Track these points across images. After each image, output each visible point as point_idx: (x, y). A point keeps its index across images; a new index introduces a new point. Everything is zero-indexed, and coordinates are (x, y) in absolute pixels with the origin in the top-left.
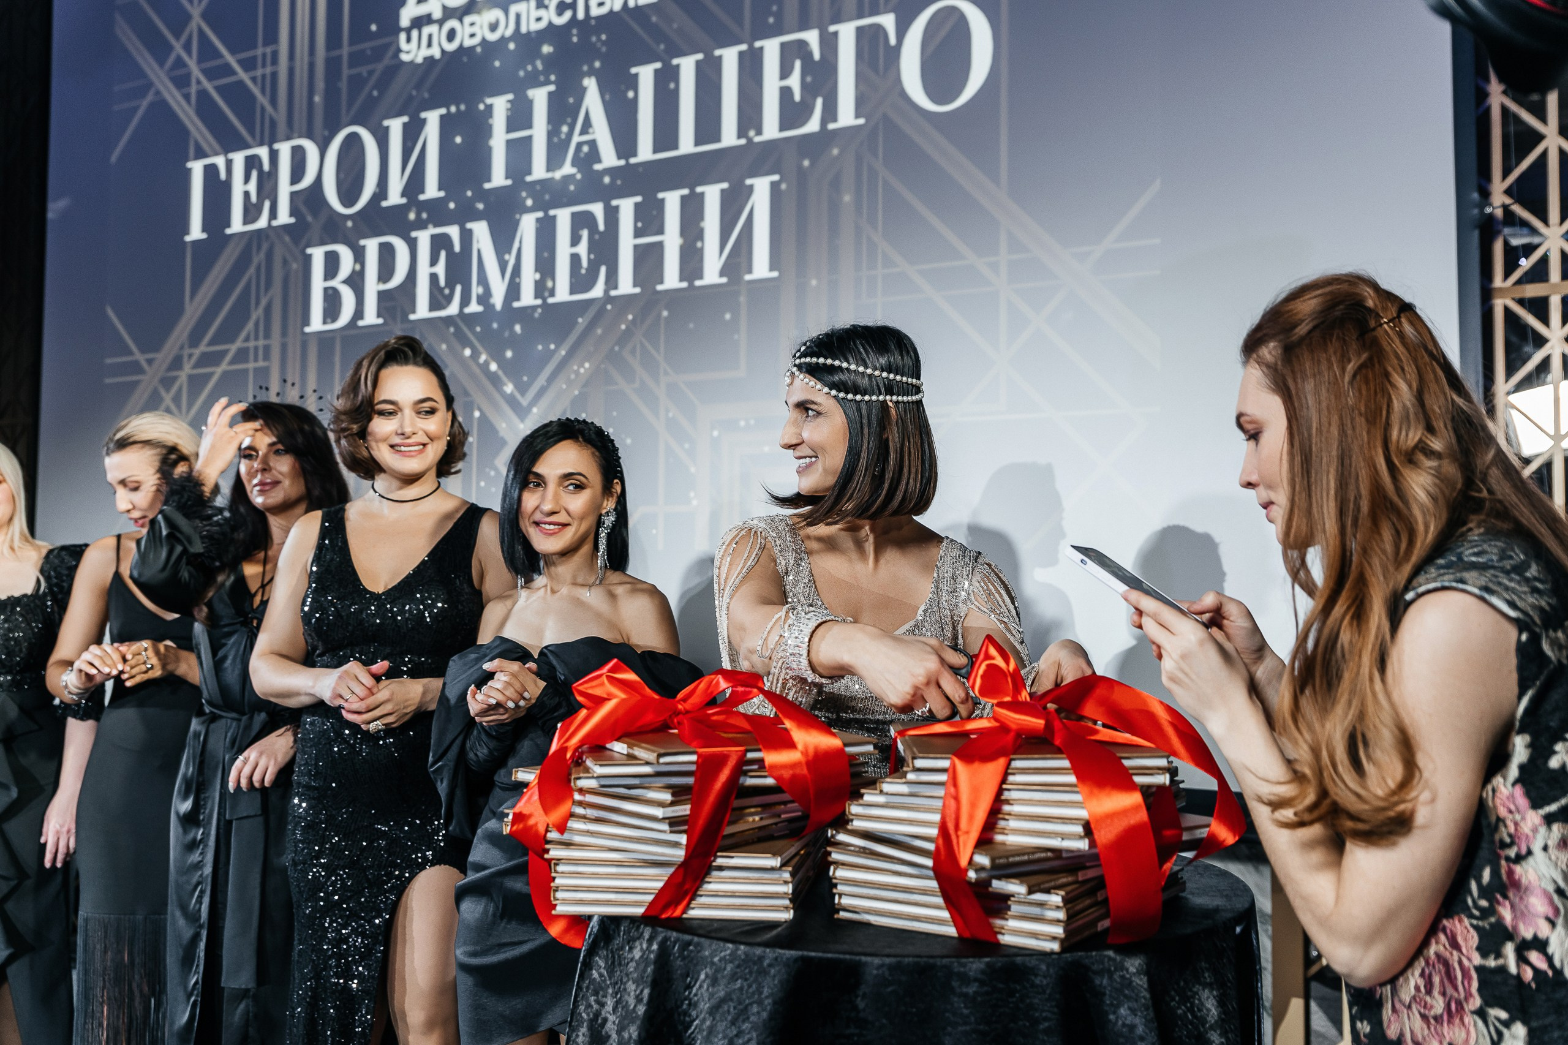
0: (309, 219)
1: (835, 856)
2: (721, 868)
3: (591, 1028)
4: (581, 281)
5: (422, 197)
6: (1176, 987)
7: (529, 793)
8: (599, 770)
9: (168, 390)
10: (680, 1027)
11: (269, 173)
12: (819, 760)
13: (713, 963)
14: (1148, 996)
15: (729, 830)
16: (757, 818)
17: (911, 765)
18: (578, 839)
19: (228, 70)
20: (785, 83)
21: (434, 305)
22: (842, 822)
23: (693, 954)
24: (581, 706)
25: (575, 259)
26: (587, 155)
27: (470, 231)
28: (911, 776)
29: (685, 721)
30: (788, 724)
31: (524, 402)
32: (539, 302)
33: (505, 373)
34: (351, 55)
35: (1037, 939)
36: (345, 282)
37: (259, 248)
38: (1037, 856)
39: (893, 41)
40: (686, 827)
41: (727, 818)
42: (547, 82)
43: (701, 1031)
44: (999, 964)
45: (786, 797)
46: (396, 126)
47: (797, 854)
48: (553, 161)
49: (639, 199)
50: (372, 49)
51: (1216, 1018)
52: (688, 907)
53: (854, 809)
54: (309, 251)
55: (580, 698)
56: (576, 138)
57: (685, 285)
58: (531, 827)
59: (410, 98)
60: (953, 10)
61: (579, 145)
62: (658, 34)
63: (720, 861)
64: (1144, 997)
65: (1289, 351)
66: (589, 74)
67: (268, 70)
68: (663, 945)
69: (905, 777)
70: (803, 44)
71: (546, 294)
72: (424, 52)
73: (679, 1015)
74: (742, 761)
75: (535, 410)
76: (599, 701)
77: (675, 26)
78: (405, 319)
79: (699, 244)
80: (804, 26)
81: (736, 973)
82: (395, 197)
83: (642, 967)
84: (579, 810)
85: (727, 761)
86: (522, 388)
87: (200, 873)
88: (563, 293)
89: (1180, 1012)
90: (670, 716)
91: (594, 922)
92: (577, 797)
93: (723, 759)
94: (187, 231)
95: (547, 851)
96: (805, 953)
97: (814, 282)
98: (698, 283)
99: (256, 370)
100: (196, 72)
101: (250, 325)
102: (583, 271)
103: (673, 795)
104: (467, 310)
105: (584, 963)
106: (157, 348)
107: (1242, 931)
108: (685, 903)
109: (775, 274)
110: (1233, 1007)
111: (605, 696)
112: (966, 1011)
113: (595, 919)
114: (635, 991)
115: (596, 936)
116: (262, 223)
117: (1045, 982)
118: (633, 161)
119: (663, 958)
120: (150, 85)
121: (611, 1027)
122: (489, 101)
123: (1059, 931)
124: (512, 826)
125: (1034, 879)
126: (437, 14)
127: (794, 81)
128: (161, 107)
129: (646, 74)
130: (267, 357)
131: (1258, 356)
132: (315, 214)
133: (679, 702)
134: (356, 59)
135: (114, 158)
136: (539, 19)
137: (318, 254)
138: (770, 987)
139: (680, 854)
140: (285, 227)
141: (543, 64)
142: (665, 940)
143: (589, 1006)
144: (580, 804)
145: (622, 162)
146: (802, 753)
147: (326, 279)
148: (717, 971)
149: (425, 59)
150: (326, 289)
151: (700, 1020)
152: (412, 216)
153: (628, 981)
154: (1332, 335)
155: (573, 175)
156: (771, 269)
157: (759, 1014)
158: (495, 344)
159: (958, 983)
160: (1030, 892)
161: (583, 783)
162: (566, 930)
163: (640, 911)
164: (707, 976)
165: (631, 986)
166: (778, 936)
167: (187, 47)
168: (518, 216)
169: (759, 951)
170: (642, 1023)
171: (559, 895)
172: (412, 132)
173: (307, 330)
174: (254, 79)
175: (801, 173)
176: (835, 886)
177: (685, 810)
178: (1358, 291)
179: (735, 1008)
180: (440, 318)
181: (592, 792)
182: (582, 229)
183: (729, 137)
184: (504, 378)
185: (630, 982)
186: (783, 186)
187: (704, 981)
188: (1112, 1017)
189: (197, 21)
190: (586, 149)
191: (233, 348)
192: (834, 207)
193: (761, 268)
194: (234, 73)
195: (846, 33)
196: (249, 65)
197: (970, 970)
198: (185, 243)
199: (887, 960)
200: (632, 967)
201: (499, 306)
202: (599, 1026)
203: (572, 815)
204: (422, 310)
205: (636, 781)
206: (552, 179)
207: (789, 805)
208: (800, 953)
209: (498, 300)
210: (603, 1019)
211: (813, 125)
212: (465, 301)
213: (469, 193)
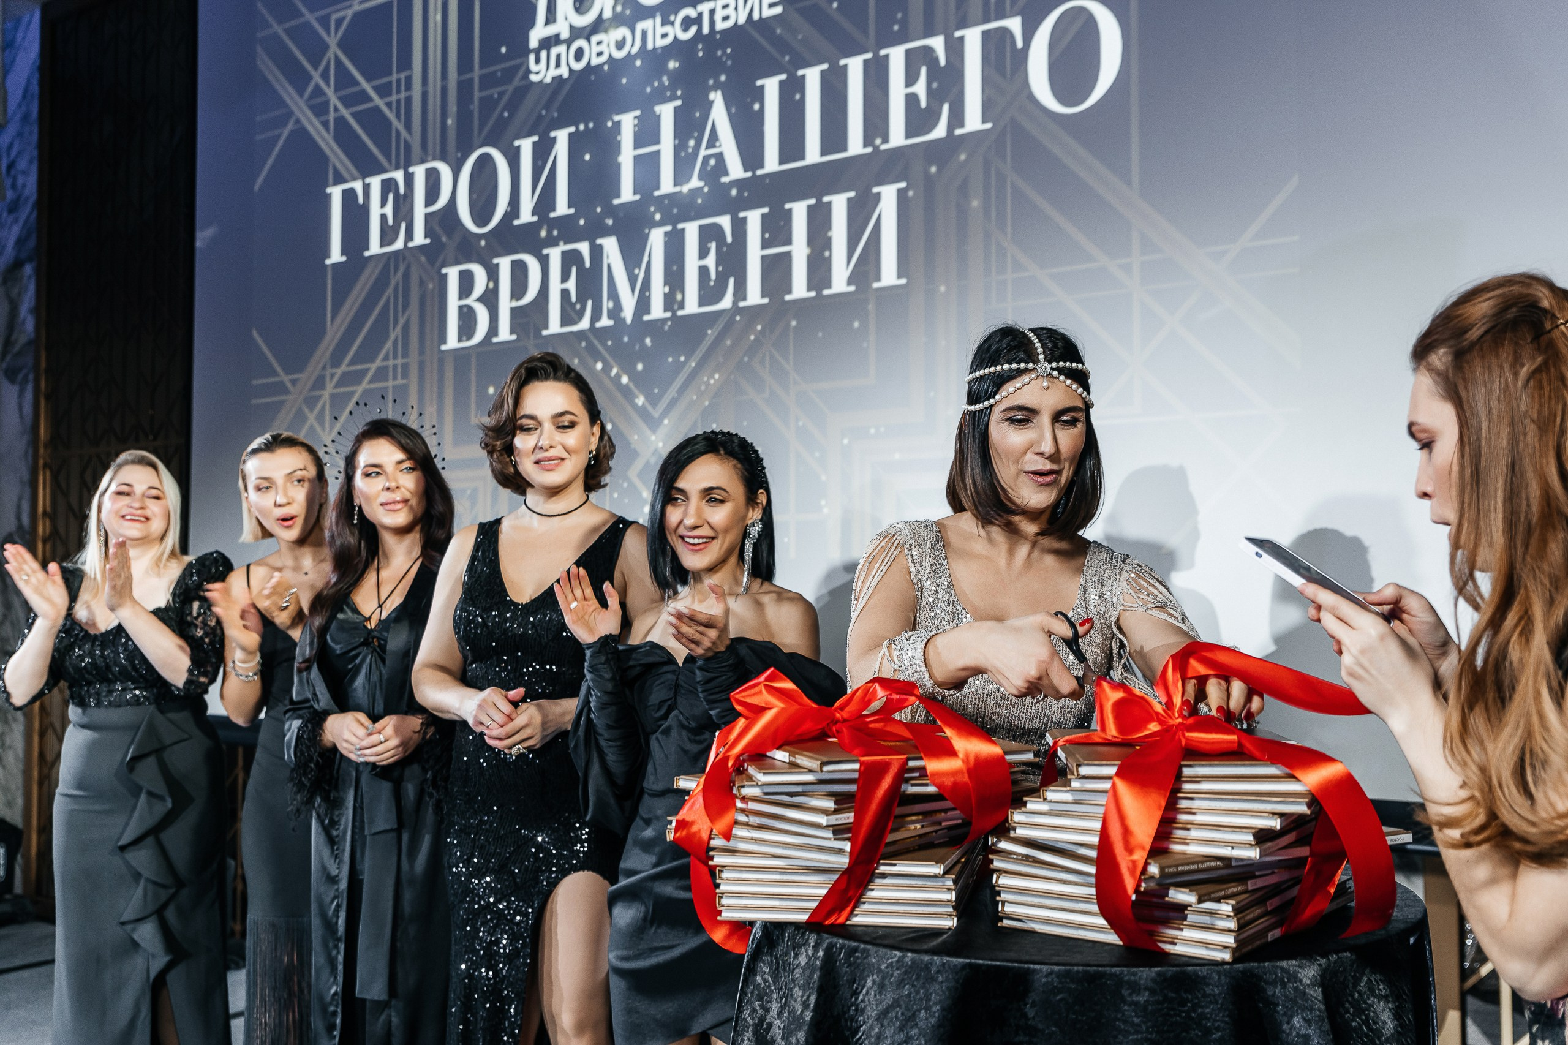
0: (444, 239)
1: (998, 864)
2: (884, 876)
3: (756, 1033)
4: (709, 293)
5: (552, 215)
6: (1350, 999)
7: (692, 800)
8: (762, 778)
9: (311, 410)
10: (847, 1033)
11: (405, 195)
12: (979, 767)
13: (880, 971)
14: (1323, 1008)
15: (891, 837)
16: (918, 826)
17: (1075, 773)
18: (742, 846)
19: (364, 97)
20: (910, 90)
21: (566, 320)
22: (1004, 830)
23: (859, 961)
24: (739, 715)
25: (703, 271)
26: (713, 167)
27: (601, 247)
28: (1075, 784)
29: (845, 730)
30: (949, 732)
31: (656, 414)
32: (668, 314)
33: (637, 386)
34: (482, 77)
35: (1207, 948)
36: (479, 300)
37: (396, 269)
38: (1206, 865)
39: (1020, 44)
40: (850, 835)
41: (891, 825)
42: (673, 98)
43: (869, 1037)
44: (1170, 974)
45: (948, 804)
46: (526, 146)
47: (958, 862)
48: (680, 177)
49: (766, 210)
50: (502, 70)
51: (1392, 1031)
52: (851, 913)
53: (1017, 817)
54: (444, 271)
55: (738, 707)
56: (703, 152)
57: (813, 294)
58: (695, 834)
59: (540, 117)
60: (1081, 10)
61: (706, 159)
62: (782, 45)
63: (883, 869)
64: (1320, 1010)
65: (1460, 356)
66: (715, 88)
67: (403, 95)
68: (829, 951)
69: (1070, 786)
70: (929, 51)
71: (676, 307)
72: (553, 72)
73: (846, 1021)
74: (904, 769)
75: (666, 422)
76: (760, 710)
77: (800, 37)
78: (538, 334)
79: (827, 254)
80: (929, 33)
81: (903, 979)
82: (526, 215)
83: (808, 973)
84: (742, 818)
85: (889, 769)
86: (653, 400)
87: (336, 887)
88: (692, 306)
89: (1354, 1024)
90: (828, 725)
91: (757, 928)
92: (739, 804)
93: (885, 767)
94: (327, 255)
95: (712, 858)
96: (973, 961)
97: (943, 289)
98: (826, 292)
99: (394, 387)
100: (334, 100)
101: (389, 344)
102: (712, 283)
103: (836, 803)
104: (598, 325)
105: (748, 968)
106: (301, 369)
107: (1415, 942)
108: (849, 909)
109: (903, 281)
110: (1409, 1020)
111: (763, 705)
112: (1136, 1020)
113: (758, 924)
114: (802, 997)
115: (760, 942)
116: (399, 244)
117: (1216, 991)
118: (759, 172)
119: (829, 966)
120: (291, 113)
121: (777, 1032)
122: (616, 118)
123: (1230, 940)
124: (675, 833)
125: (1205, 889)
126: (565, 34)
127: (920, 88)
128: (301, 135)
129: (771, 86)
130: (405, 375)
131: (1428, 364)
132: (450, 234)
133: (836, 710)
134: (487, 81)
135: (257, 187)
136: (664, 36)
137: (452, 274)
138: (938, 995)
139: (844, 861)
140: (421, 248)
141: (668, 79)
142: (831, 946)
143: (755, 1010)
144: (743, 811)
145: (749, 174)
146: (963, 761)
147: (460, 298)
148: (883, 978)
149: (553, 78)
150: (461, 308)
151: (868, 1024)
152: (543, 234)
153: (795, 987)
154: (1505, 339)
155: (701, 188)
156: (899, 277)
157: (927, 1019)
158: (625, 357)
159: (1129, 992)
160: (1200, 901)
161: (747, 791)
162: (729, 937)
163: (804, 917)
164: (874, 982)
165: (797, 992)
166: (944, 943)
167: (325, 76)
168: (647, 231)
169: (926, 958)
170: (809, 1028)
171: (724, 901)
172: (543, 151)
173: (444, 348)
174: (389, 105)
175: (929, 180)
176: (999, 893)
177: (848, 817)
178: (1531, 291)
179: (902, 1014)
180: (572, 333)
181: (755, 799)
182: (711, 242)
183: (856, 146)
184: (636, 391)
185: (797, 989)
186: (911, 193)
187: (871, 988)
188: (1285, 1027)
189: (334, 50)
190: (712, 162)
191: (373, 367)
192: (963, 213)
193: (889, 275)
194: (370, 100)
195: (972, 38)
196: (384, 91)
197: (1140, 978)
198: (326, 266)
199: (1056, 968)
200: (798, 972)
201: (629, 321)
202: (764, 1030)
203: (736, 822)
204: (554, 326)
205: (799, 789)
206: (680, 192)
207: (950, 813)
208: (968, 961)
209: (628, 314)
210: (768, 1024)
211: (940, 132)
212: (596, 316)
213: (599, 210)
